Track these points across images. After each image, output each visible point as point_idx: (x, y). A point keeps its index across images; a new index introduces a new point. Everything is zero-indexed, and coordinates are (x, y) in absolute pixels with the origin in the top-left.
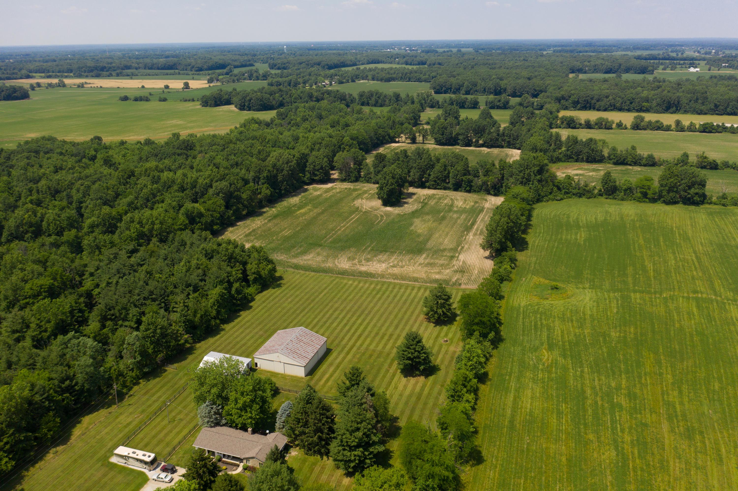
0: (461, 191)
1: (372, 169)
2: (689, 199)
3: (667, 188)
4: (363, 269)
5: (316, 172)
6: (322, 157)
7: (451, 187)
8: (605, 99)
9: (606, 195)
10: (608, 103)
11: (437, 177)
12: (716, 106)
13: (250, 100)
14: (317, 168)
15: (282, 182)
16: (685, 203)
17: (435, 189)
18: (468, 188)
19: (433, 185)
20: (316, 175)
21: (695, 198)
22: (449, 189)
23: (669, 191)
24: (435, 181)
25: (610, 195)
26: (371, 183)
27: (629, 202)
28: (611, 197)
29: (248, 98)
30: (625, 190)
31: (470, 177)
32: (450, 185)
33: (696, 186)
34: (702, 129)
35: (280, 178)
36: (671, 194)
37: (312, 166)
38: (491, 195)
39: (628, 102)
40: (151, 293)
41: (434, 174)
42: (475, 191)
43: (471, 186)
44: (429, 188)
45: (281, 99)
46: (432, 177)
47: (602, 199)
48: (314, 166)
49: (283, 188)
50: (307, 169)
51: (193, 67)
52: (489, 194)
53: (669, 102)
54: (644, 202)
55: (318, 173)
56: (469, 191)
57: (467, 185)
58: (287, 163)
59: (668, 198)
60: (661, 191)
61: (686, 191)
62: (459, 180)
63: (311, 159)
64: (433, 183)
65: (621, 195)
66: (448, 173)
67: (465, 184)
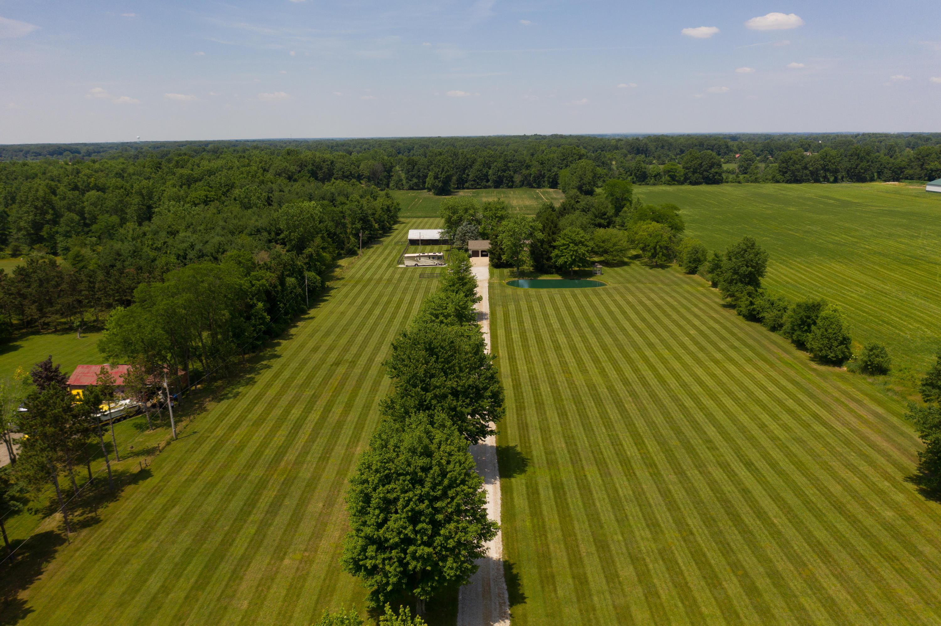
0: (503, 188)
1: (403, 176)
2: (710, 178)
3: (692, 170)
7: (491, 185)
9: (639, 181)
11: (476, 177)
14: (346, 174)
16: (707, 183)
17: (475, 188)
18: (510, 184)
19: (472, 185)
21: (716, 177)
22: (489, 187)
23: (694, 172)
24: (474, 181)
25: (643, 181)
26: (403, 189)
27: (661, 185)
28: (643, 183)
30: (655, 176)
31: (512, 173)
32: (489, 183)
33: (715, 166)
36: (696, 175)
37: (340, 173)
38: (535, 188)
41: (472, 173)
42: (516, 187)
43: (513, 182)
44: (469, 188)
46: (471, 176)
48: (343, 172)
52: (532, 187)
54: (674, 184)
56: (511, 187)
57: (509, 181)
58: (324, 162)
59: (693, 179)
60: (687, 173)
61: (707, 171)
62: (499, 177)
63: (338, 165)
64: (472, 182)
65: (652, 181)
66: (487, 172)
67: (507, 180)
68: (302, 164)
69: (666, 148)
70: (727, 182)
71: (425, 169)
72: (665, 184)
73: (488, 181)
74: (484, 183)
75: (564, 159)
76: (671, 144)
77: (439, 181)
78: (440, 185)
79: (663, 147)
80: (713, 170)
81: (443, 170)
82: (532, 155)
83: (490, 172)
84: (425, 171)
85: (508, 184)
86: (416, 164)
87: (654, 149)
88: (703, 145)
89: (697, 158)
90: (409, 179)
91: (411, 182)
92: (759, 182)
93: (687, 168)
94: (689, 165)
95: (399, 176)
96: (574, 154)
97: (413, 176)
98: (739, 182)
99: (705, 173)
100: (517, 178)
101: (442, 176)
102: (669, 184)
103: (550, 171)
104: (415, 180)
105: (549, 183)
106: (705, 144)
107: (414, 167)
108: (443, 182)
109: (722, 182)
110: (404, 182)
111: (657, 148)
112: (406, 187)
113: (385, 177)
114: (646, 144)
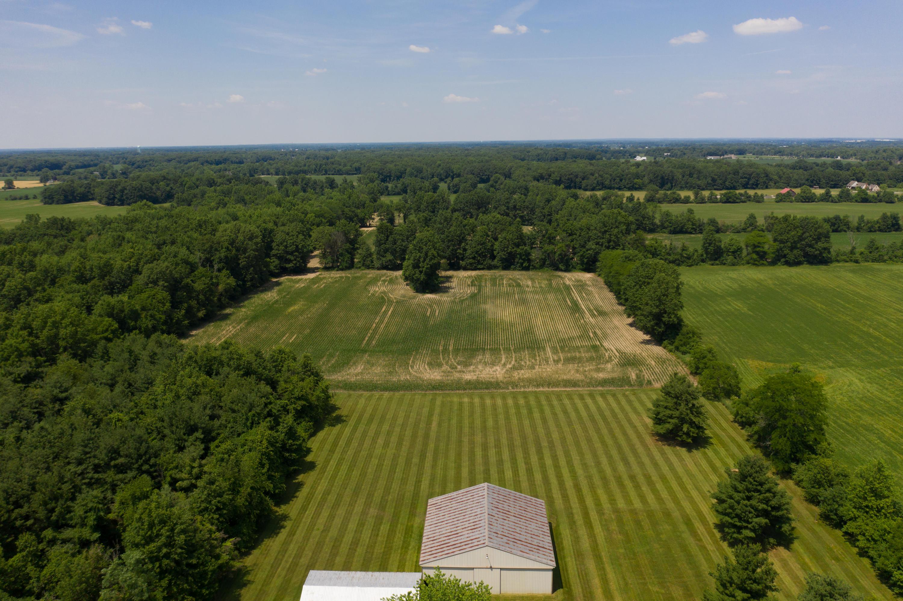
0: (514, 269)
1: (373, 249)
2: (815, 257)
3: (789, 244)
4: (468, 377)
5: (289, 257)
6: (295, 233)
7: (498, 265)
8: (591, 177)
9: (711, 259)
10: (595, 182)
11: (477, 252)
12: (714, 180)
13: (122, 191)
14: (290, 249)
15: (247, 268)
16: (811, 263)
17: (475, 269)
18: (525, 265)
19: (471, 264)
20: (290, 261)
21: (824, 255)
22: (495, 267)
23: (792, 248)
24: (474, 258)
25: (716, 259)
26: (373, 268)
27: (742, 267)
28: (717, 262)
29: (120, 188)
30: (733, 252)
31: (527, 248)
32: (495, 262)
33: (823, 239)
34: (725, 199)
35: (243, 262)
36: (795, 252)
37: (282, 248)
38: (561, 270)
39: (618, 180)
40: (115, 452)
41: (470, 248)
42: (535, 268)
43: (529, 261)
44: (465, 269)
45: (168, 189)
46: (469, 252)
47: (707, 266)
48: (286, 247)
49: (249, 277)
50: (274, 252)
51: (11, 167)
52: (558, 269)
53: (662, 178)
54: (761, 265)
55: (292, 258)
56: (527, 269)
57: (524, 260)
58: (251, 239)
59: (791, 257)
60: (781, 249)
61: (811, 246)
62: (510, 253)
63: (279, 237)
64: (471, 261)
65: (730, 258)
66: (492, 246)
67: (521, 258)
68: (211, 247)
69: (695, 176)
70: (838, 261)
71: (403, 240)
72: (748, 263)
73: (493, 257)
74: (489, 261)
75: (605, 232)
76: (700, 172)
77: (421, 272)
78: (423, 277)
79: (691, 175)
80: (820, 244)
81: (426, 254)
82: (548, 201)
83: (497, 245)
84: (404, 244)
85: (522, 264)
86: (391, 233)
87: (680, 177)
88: (738, 172)
89: (795, 228)
90: (381, 254)
91: (384, 259)
92: (884, 261)
93: (781, 242)
94: (784, 237)
95: (368, 249)
96: (620, 223)
97: (386, 250)
98: (857, 262)
99: (808, 249)
100: (535, 255)
101: (425, 266)
102: (754, 264)
103: (583, 247)
104: (389, 257)
105: (582, 263)
106: (741, 171)
107: (388, 237)
108: (426, 274)
109: (831, 262)
110: (375, 256)
111: (683, 176)
112: (377, 264)
113: (347, 251)
114: (671, 172)
